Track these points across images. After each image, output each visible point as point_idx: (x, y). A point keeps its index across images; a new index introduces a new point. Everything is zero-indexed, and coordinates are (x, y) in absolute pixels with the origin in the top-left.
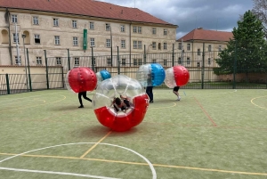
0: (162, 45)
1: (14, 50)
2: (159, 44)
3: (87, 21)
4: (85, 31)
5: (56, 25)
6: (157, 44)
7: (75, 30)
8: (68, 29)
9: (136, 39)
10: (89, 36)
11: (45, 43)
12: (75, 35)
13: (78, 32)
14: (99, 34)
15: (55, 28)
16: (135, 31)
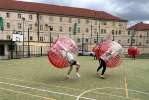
0: (118, 32)
1: (40, 34)
2: (117, 31)
3: (77, 19)
4: (76, 24)
5: (61, 21)
6: (115, 32)
7: (70, 24)
8: (67, 23)
9: (103, 29)
10: (77, 27)
11: (55, 30)
12: (70, 26)
13: (72, 25)
14: (83, 26)
15: (60, 23)
16: (102, 24)
